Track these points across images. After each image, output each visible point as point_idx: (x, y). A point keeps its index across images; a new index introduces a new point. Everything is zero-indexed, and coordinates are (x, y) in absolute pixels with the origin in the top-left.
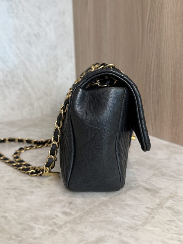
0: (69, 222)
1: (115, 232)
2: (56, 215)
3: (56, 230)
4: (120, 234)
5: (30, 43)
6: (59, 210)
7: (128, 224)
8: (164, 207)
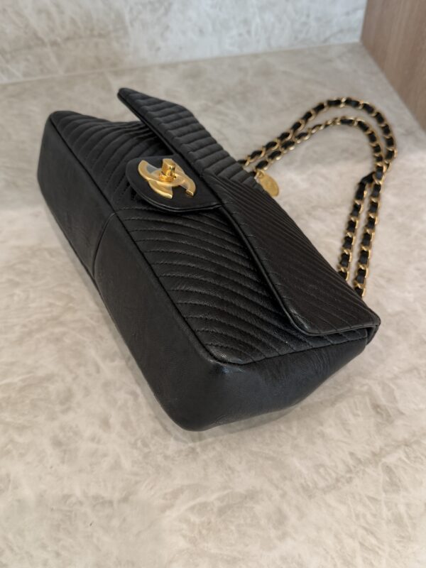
1: (277, 487)
4: (284, 495)
7: (305, 479)
8: (380, 464)
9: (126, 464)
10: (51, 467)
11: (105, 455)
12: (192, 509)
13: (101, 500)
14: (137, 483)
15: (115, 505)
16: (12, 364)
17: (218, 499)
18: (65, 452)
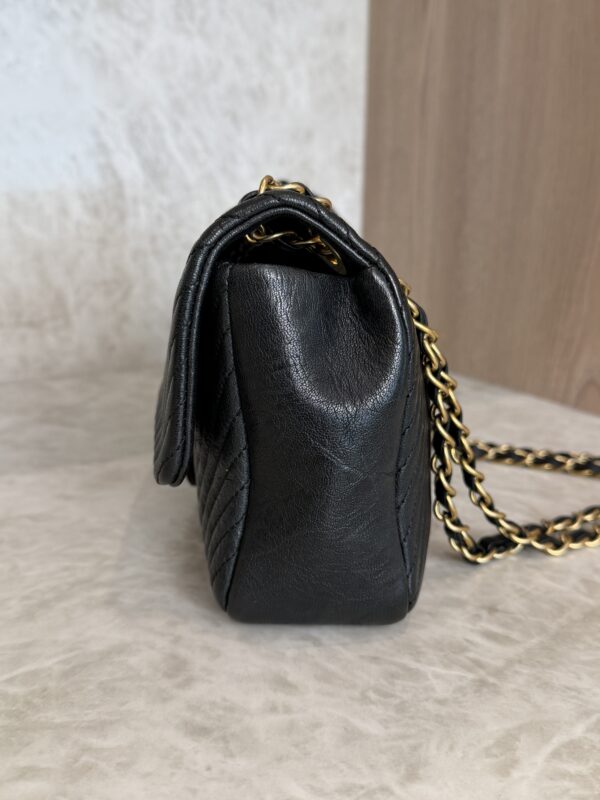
0: (520, 662)
2: (468, 641)
3: (491, 680)
5: (235, 119)
6: (470, 626)
9: (372, 728)
10: (209, 769)
11: (316, 725)
12: (556, 754)
13: (362, 792)
14: (415, 748)
15: (397, 790)
16: (27, 645)
17: (589, 730)
18: (224, 739)
